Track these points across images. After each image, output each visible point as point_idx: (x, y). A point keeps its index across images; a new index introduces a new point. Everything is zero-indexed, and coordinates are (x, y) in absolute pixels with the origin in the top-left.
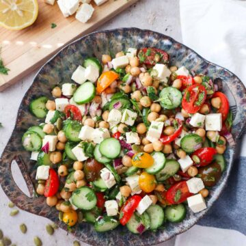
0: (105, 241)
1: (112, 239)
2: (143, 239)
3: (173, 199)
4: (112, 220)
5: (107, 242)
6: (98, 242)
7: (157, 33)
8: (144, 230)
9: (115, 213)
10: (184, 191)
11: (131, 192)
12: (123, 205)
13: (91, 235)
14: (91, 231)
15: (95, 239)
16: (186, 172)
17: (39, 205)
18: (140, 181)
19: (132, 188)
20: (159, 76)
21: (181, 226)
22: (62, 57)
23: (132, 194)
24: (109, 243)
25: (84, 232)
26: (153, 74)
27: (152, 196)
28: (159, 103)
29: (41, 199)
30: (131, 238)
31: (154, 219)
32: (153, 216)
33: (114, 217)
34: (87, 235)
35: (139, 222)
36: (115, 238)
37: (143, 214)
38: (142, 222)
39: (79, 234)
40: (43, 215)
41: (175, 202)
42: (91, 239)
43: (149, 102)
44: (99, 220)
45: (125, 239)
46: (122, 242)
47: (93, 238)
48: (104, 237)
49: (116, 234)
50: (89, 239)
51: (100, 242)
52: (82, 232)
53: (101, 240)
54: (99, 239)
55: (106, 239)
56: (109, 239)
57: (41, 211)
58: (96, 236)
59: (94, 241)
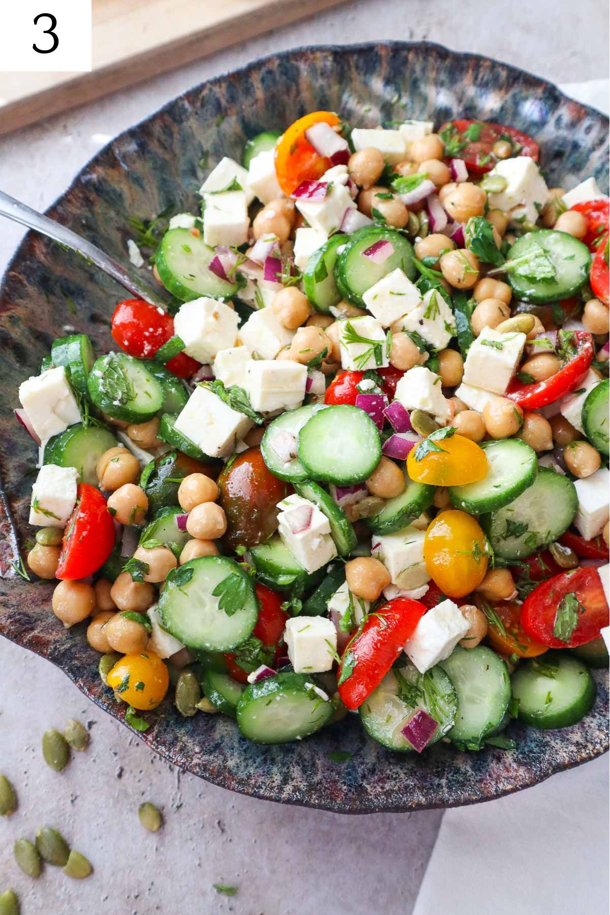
0: (268, 773)
1: (296, 772)
2: (423, 778)
3: (550, 628)
4: (309, 686)
5: (278, 779)
6: (242, 775)
7: (503, 66)
8: (434, 737)
9: (323, 664)
10: (593, 605)
11: (390, 585)
12: (353, 630)
13: (217, 746)
14: (217, 736)
15: (231, 763)
16: (599, 538)
17: (31, 610)
18: (431, 548)
19: (393, 575)
20: (512, 190)
21: (577, 737)
23: (390, 595)
24: (285, 781)
25: (191, 734)
26: (489, 184)
27: (467, 607)
28: (504, 278)
29: (34, 591)
30: (373, 771)
31: (472, 701)
32: (466, 690)
33: (316, 678)
34: (202, 744)
35: (413, 704)
36: (308, 769)
37: (430, 673)
38: (424, 706)
39: (169, 737)
40: (37, 645)
41: (556, 641)
42: (215, 761)
43: (475, 271)
44: (260, 680)
45: (349, 774)
46: (335, 782)
47: (221, 757)
48: (265, 761)
49: (313, 757)
50: (206, 757)
51: (249, 777)
52: (183, 731)
53: (252, 770)
54: (247, 766)
55: (275, 769)
56: (285, 770)
57: (32, 629)
58: (236, 754)
59: (225, 767)
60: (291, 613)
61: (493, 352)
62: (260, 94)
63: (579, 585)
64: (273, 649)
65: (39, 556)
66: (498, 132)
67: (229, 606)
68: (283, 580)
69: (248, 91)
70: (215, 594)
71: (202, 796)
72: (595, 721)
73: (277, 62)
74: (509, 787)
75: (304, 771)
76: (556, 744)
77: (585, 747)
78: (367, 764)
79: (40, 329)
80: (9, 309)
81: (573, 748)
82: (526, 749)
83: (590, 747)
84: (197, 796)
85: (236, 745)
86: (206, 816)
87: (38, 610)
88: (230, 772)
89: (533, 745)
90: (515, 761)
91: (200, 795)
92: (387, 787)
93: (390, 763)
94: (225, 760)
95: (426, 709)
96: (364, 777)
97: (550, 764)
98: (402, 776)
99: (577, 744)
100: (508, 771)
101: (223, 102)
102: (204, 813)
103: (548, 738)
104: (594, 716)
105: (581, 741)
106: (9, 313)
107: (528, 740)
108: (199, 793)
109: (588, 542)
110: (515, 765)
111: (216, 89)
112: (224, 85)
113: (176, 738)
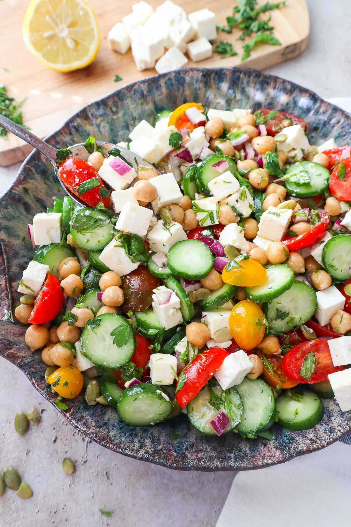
0: (132, 442)
1: (148, 442)
2: (221, 452)
3: (299, 371)
4: (159, 391)
5: (137, 445)
6: (117, 441)
8: (228, 428)
9: (168, 381)
10: (324, 361)
11: (210, 339)
12: (187, 362)
13: (105, 424)
14: (106, 418)
15: (111, 434)
16: (329, 325)
17: (12, 339)
18: (234, 320)
19: (212, 333)
20: (288, 141)
21: (311, 436)
22: (122, 100)
23: (210, 345)
24: (141, 447)
25: (92, 416)
27: (252, 356)
28: (283, 184)
29: (16, 329)
30: (192, 446)
31: (252, 410)
32: (249, 403)
33: (164, 388)
34: (96, 422)
35: (218, 408)
36: (155, 441)
37: (228, 391)
39: (79, 416)
40: (12, 358)
41: (302, 379)
42: (103, 432)
44: (132, 386)
45: (178, 446)
46: (170, 450)
47: (106, 430)
48: (131, 435)
49: (159, 436)
50: (97, 429)
51: (121, 443)
52: (87, 413)
53: (123, 439)
54: (121, 436)
55: (136, 440)
56: (142, 441)
57: (11, 349)
58: (115, 429)
59: (108, 436)
60: (154, 351)
61: (275, 217)
62: (164, 90)
63: (316, 348)
64: (142, 370)
65: (21, 310)
66: (285, 116)
67: (119, 342)
68: (151, 332)
69: (158, 88)
70: (112, 334)
71: (99, 457)
72: (323, 428)
73: (174, 74)
74: (270, 462)
75: (153, 442)
76: (299, 439)
77: (316, 442)
78: (189, 442)
79: (39, 197)
80: (24, 184)
81: (309, 442)
82: (281, 441)
83: (319, 442)
84: (96, 457)
85: (116, 424)
86: (99, 469)
87: (16, 339)
88: (110, 439)
89: (286, 439)
90: (274, 447)
91: (97, 456)
92: (199, 455)
93: (203, 443)
94: (109, 432)
95: (225, 411)
96: (187, 449)
97: (295, 450)
98: (209, 450)
99: (311, 440)
100: (270, 452)
101: (145, 93)
102: (99, 467)
103: (294, 436)
104: (322, 425)
105: (314, 438)
106: (23, 186)
107: (283, 436)
108: (97, 455)
109: (322, 327)
110: (274, 449)
111: (142, 86)
112: (146, 84)
113: (82, 417)
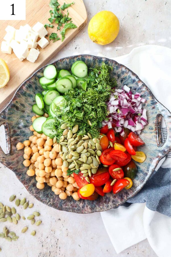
0: (46, 199)
1: (52, 200)
5: (48, 201)
15: (40, 196)
17: (10, 161)
24: (49, 202)
30: (65, 203)
40: (11, 168)
45: (61, 202)
46: (58, 204)
47: (39, 195)
48: (47, 197)
49: (56, 197)
50: (36, 194)
51: (43, 200)
52: (33, 188)
53: (44, 198)
54: (43, 197)
55: (48, 199)
56: (50, 199)
57: (10, 165)
58: (42, 195)
59: (39, 197)
72: (106, 205)
73: (81, 57)
74: (87, 213)
75: (53, 200)
76: (97, 207)
77: (102, 209)
79: (22, 103)
80: (16, 100)
81: (100, 209)
82: (92, 206)
83: (103, 209)
85: (42, 192)
87: (12, 161)
88: (40, 198)
89: (94, 206)
90: (89, 208)
92: (66, 207)
93: (69, 202)
94: (40, 195)
96: (63, 204)
97: (95, 210)
98: (70, 205)
99: (101, 208)
100: (88, 210)
101: (68, 63)
103: (97, 205)
104: (106, 204)
105: (102, 208)
106: (16, 101)
107: (93, 204)
110: (89, 209)
111: (67, 60)
112: (69, 59)
113: (32, 190)
